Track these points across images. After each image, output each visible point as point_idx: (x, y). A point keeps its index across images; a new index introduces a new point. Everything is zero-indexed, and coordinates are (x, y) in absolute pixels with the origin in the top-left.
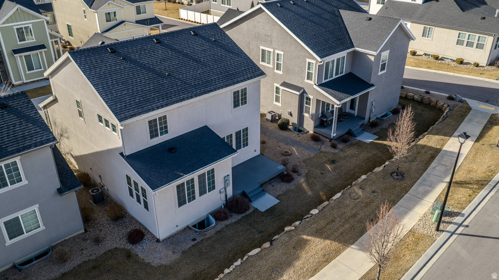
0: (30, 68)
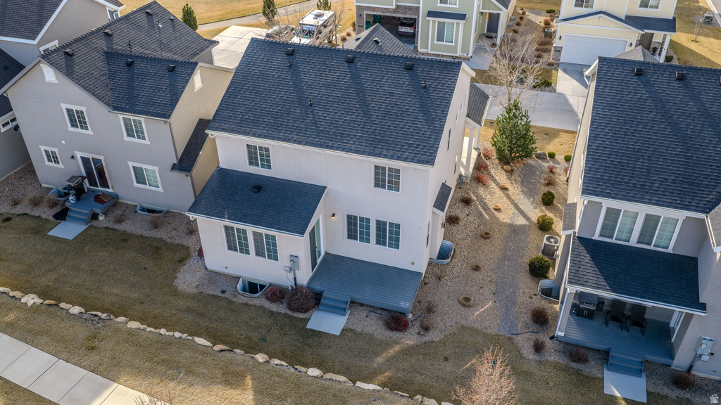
0: (440, 38)
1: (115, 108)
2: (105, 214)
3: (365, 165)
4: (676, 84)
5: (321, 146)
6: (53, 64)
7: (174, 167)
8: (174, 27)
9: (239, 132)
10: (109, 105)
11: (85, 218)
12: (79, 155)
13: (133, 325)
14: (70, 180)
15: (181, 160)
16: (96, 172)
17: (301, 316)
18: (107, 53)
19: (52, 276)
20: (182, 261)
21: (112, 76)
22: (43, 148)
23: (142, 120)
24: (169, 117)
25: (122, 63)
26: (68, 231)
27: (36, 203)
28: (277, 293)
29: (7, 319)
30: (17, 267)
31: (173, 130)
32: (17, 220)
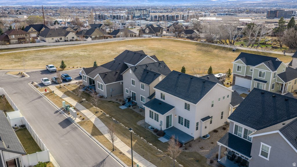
1: (140, 81)
2: (132, 106)
3: (183, 102)
4: (271, 98)
5: (174, 95)
6: (132, 69)
7: (148, 98)
8: (165, 67)
9: (159, 89)
10: (139, 80)
11: (128, 106)
12: (132, 91)
13: (122, 125)
14: (128, 97)
15: (150, 96)
16: (134, 96)
17: (158, 137)
18: (145, 69)
19: (114, 114)
20: (141, 119)
21: (143, 74)
22: (126, 89)
23: (145, 84)
24: (149, 84)
25: (146, 72)
26: (123, 107)
27: (120, 101)
28: (156, 131)
29: (102, 117)
30: (110, 111)
31: (150, 88)
32: (115, 103)
